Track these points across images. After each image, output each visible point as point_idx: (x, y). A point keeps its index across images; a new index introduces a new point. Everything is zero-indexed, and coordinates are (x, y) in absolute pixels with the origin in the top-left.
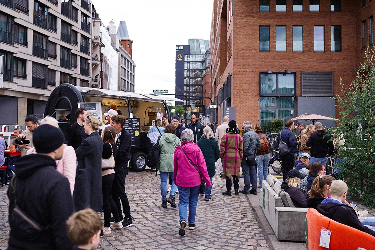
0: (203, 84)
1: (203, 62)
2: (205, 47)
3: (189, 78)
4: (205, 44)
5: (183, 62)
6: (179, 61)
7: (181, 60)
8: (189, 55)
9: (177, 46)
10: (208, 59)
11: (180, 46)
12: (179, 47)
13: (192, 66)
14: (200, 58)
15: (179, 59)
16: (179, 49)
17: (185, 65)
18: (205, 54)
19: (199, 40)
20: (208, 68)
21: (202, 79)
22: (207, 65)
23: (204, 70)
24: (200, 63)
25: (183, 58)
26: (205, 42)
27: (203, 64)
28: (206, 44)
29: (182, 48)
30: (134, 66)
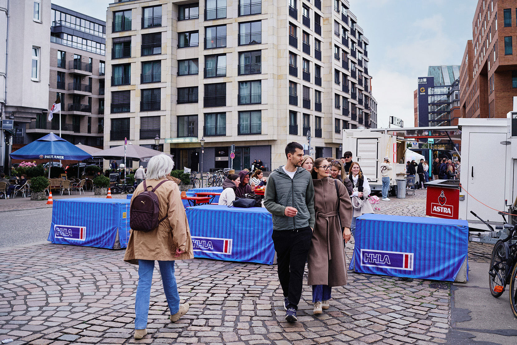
0: (450, 119)
1: (449, 95)
2: (449, 74)
3: (433, 113)
4: (448, 71)
5: (427, 95)
6: (422, 95)
7: (425, 93)
8: (434, 87)
9: (419, 78)
10: (455, 91)
11: (423, 78)
12: (422, 80)
13: (437, 99)
14: (445, 90)
15: (422, 92)
16: (422, 81)
17: (429, 98)
18: (453, 86)
19: (441, 67)
20: (455, 101)
21: (449, 114)
22: (455, 99)
23: (451, 103)
24: (446, 96)
25: (426, 92)
26: (448, 69)
27: (449, 96)
28: (450, 70)
29: (425, 80)
30: (376, 105)
